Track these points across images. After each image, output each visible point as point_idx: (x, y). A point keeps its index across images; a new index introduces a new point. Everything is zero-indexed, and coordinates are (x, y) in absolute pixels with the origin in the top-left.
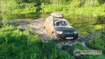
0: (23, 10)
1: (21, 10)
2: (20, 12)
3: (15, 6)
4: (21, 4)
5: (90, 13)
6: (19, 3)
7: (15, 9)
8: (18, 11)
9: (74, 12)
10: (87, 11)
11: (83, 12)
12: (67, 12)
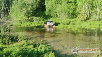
0: (32, 24)
1: (30, 23)
2: (30, 25)
3: (25, 19)
4: (30, 18)
5: (97, 27)
6: (29, 17)
7: (25, 22)
8: (28, 24)
9: (81, 26)
10: (94, 25)
11: (90, 26)
12: (74, 25)
